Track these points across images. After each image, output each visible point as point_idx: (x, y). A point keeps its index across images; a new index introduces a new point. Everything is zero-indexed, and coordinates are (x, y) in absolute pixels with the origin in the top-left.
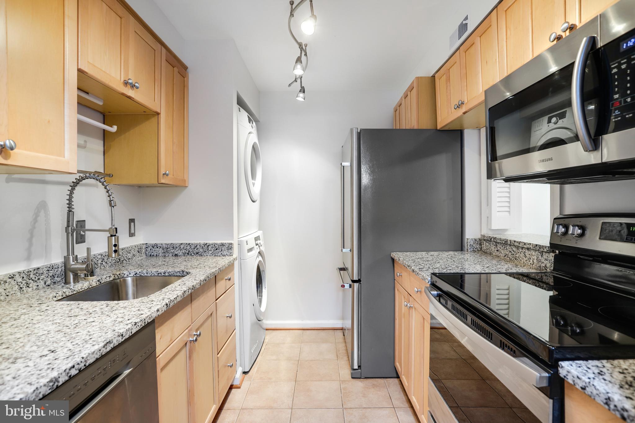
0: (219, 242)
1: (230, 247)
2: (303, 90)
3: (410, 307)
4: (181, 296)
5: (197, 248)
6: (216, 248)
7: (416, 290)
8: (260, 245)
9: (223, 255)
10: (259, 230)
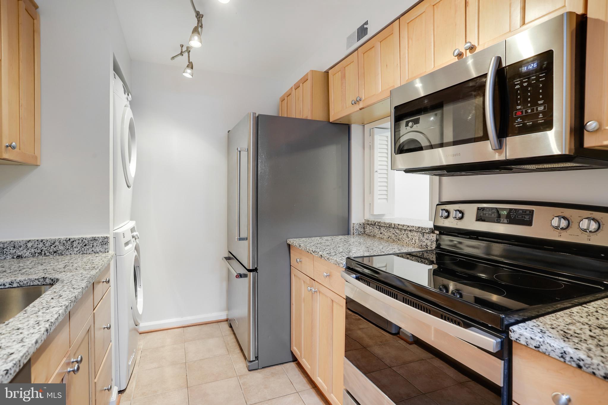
1: (105, 242)
2: (190, 66)
3: (315, 291)
4: (63, 314)
6: (84, 244)
7: (325, 275)
9: (94, 252)
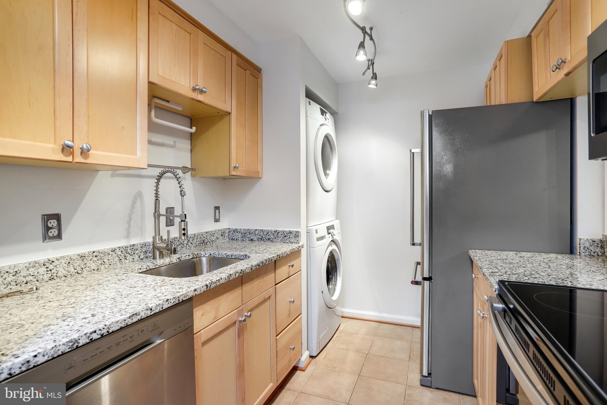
0: (287, 230)
1: (297, 235)
2: (375, 77)
3: (483, 317)
4: (226, 279)
5: (268, 234)
6: (285, 236)
7: (485, 298)
8: (333, 234)
9: (290, 243)
10: (336, 219)
